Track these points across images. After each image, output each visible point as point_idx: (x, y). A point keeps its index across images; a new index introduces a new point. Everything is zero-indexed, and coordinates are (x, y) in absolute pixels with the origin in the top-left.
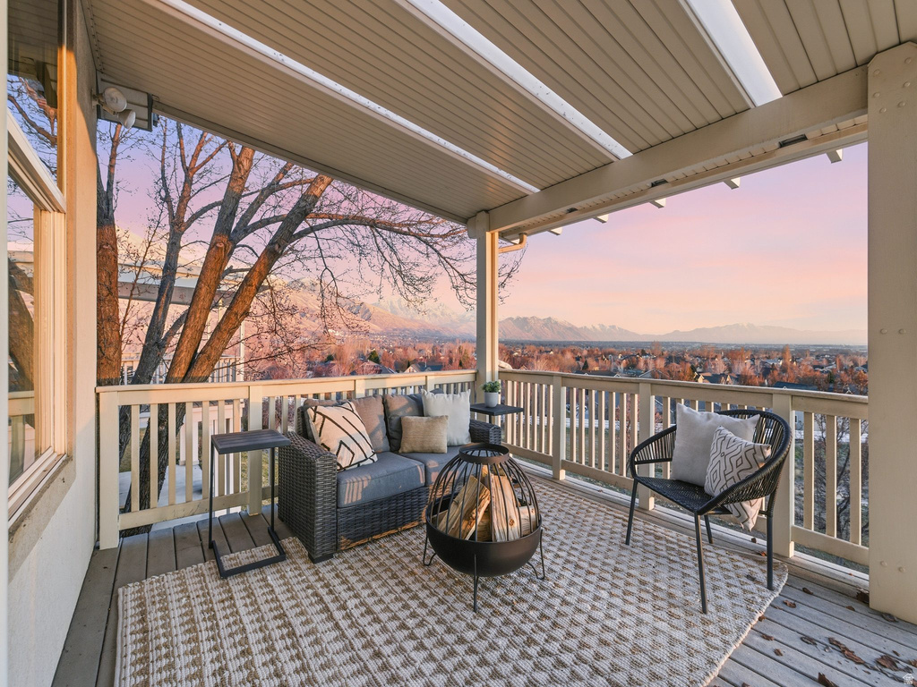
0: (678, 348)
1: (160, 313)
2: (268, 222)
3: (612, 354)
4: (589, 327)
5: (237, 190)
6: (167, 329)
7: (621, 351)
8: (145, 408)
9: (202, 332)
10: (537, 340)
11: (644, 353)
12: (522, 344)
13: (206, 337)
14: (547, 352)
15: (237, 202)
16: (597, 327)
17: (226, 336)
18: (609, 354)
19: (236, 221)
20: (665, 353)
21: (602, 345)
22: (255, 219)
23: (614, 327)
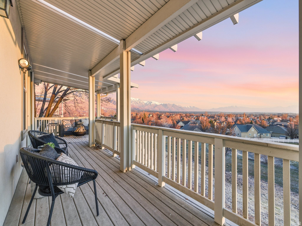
0: (214, 114)
1: (43, 107)
2: (62, 91)
3: (193, 115)
4: (186, 107)
5: (56, 87)
6: (44, 110)
7: (196, 114)
8: (40, 120)
9: (50, 110)
10: (170, 111)
11: (202, 115)
12: (165, 112)
13: (51, 111)
14: (172, 115)
15: (56, 89)
16: (189, 107)
17: (54, 111)
18: (192, 115)
19: (56, 92)
20: (209, 115)
21: (190, 113)
22: (60, 91)
23: (194, 107)
